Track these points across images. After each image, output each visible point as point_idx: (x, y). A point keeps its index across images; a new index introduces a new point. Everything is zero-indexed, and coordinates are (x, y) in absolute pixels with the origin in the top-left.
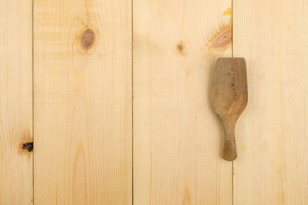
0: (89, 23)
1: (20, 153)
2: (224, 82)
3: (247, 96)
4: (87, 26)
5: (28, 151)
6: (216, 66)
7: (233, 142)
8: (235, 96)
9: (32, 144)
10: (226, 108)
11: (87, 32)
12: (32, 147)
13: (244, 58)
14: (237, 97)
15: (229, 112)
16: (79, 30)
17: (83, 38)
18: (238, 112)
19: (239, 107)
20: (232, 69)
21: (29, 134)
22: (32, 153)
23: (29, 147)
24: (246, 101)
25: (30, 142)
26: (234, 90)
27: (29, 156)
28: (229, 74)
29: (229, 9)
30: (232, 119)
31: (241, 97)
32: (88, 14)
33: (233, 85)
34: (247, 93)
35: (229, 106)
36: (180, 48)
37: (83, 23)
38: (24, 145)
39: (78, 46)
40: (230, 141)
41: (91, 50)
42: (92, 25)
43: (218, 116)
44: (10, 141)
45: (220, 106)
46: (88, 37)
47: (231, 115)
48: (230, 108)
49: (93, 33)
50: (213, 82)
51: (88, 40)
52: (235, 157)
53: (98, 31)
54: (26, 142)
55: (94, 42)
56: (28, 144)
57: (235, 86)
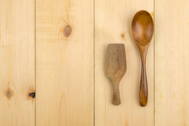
0: (68, 21)
1: (28, 99)
2: (113, 58)
3: (126, 67)
4: (67, 23)
5: (32, 97)
6: (108, 49)
7: (118, 94)
8: (120, 66)
9: (35, 93)
10: (114, 74)
11: (68, 27)
12: (35, 95)
13: (124, 44)
14: (121, 67)
15: (116, 76)
16: (62, 25)
17: (65, 30)
18: (121, 76)
19: (121, 73)
20: (117, 50)
21: (33, 87)
22: (34, 99)
23: (33, 95)
24: (126, 69)
25: (33, 92)
26: (119, 63)
27: (33, 101)
28: (115, 54)
29: (152, 12)
30: (117, 80)
31: (123, 67)
32: (68, 16)
33: (118, 60)
34: (126, 65)
35: (116, 73)
36: (123, 36)
37: (65, 21)
38: (30, 94)
39: (62, 35)
40: (116, 94)
41: (69, 38)
42: (70, 23)
43: (109, 78)
44: (21, 92)
45: (110, 72)
46: (68, 29)
47: (117, 78)
48: (117, 73)
49: (71, 27)
50: (106, 58)
51: (68, 31)
52: (120, 103)
53: (73, 26)
54: (31, 92)
55: (71, 33)
56: (32, 93)
57: (119, 60)
